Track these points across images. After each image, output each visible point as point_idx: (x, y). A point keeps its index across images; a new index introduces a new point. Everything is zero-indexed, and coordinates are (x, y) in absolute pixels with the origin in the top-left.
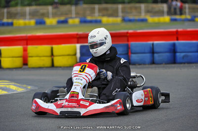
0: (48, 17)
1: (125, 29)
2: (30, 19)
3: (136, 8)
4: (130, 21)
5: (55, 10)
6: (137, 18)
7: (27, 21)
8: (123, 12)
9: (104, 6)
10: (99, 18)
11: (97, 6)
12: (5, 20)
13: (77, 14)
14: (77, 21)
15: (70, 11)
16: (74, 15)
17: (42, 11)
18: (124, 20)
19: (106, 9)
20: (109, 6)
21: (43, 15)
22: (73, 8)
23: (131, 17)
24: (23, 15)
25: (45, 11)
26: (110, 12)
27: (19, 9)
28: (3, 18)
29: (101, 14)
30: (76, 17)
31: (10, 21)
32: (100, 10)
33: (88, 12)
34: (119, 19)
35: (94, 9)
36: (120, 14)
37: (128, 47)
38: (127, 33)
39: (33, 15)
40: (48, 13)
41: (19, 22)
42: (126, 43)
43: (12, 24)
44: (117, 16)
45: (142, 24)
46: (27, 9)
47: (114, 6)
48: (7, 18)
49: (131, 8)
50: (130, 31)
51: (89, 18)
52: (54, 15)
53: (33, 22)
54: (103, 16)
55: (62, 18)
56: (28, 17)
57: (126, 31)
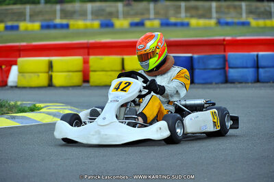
0: (117, 17)
1: (221, 36)
2: (92, 20)
3: (235, 7)
4: (227, 24)
5: (126, 9)
6: (236, 20)
7: (88, 23)
8: (217, 12)
9: (193, 3)
10: (186, 20)
11: (183, 4)
12: (58, 21)
13: (157, 13)
14: (157, 23)
15: (148, 10)
16: (152, 16)
17: (109, 10)
18: (219, 23)
19: (196, 8)
20: (200, 4)
21: (111, 14)
22: (152, 5)
23: (229, 20)
24: (83, 15)
25: (113, 9)
26: (200, 12)
27: (77, 5)
28: (55, 18)
29: (188, 15)
30: (155, 19)
31: (64, 22)
32: (187, 9)
33: (171, 12)
34: (212, 22)
35: (179, 7)
36: (214, 15)
37: (225, 59)
38: (224, 40)
39: (96, 14)
40: (117, 12)
41: (78, 24)
42: (223, 53)
43: (67, 26)
44: (210, 18)
45: (243, 29)
46: (89, 6)
47: (207, 4)
48: (61, 18)
49: (228, 7)
50: (228, 38)
51: (173, 20)
52: (126, 15)
53: (96, 24)
54: (192, 17)
55: (137, 20)
56: (89, 17)
57: (222, 38)
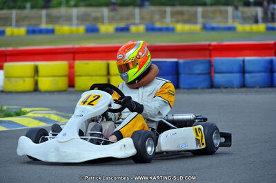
0: (103, 22)
1: (206, 40)
2: (78, 25)
3: (221, 12)
4: (213, 29)
5: (112, 14)
6: (222, 25)
7: (74, 28)
8: (203, 17)
9: (179, 8)
10: (171, 26)
11: (168, 9)
12: (44, 26)
13: (142, 18)
14: (142, 28)
15: (133, 15)
16: (137, 21)
17: (94, 15)
18: (205, 28)
19: (182, 13)
20: (185, 9)
21: (96, 19)
22: (137, 11)
23: (215, 25)
24: (68, 20)
25: (98, 14)
26: (186, 17)
27: (63, 10)
28: (41, 23)
29: (174, 20)
30: (140, 24)
31: (50, 27)
32: (173, 14)
33: (157, 17)
34: (198, 27)
35: (165, 12)
36: (200, 20)
37: (211, 64)
38: (210, 45)
39: (82, 19)
40: (103, 17)
41: (64, 29)
42: (208, 58)
43: (52, 31)
44: (196, 23)
45: (229, 34)
46: (75, 12)
47: (192, 9)
48: (47, 23)
49: (214, 12)
50: (214, 43)
51: (158, 25)
52: (111, 20)
53: (82, 29)
54: (177, 22)
55: (122, 25)
56: (75, 21)
57: (207, 43)
